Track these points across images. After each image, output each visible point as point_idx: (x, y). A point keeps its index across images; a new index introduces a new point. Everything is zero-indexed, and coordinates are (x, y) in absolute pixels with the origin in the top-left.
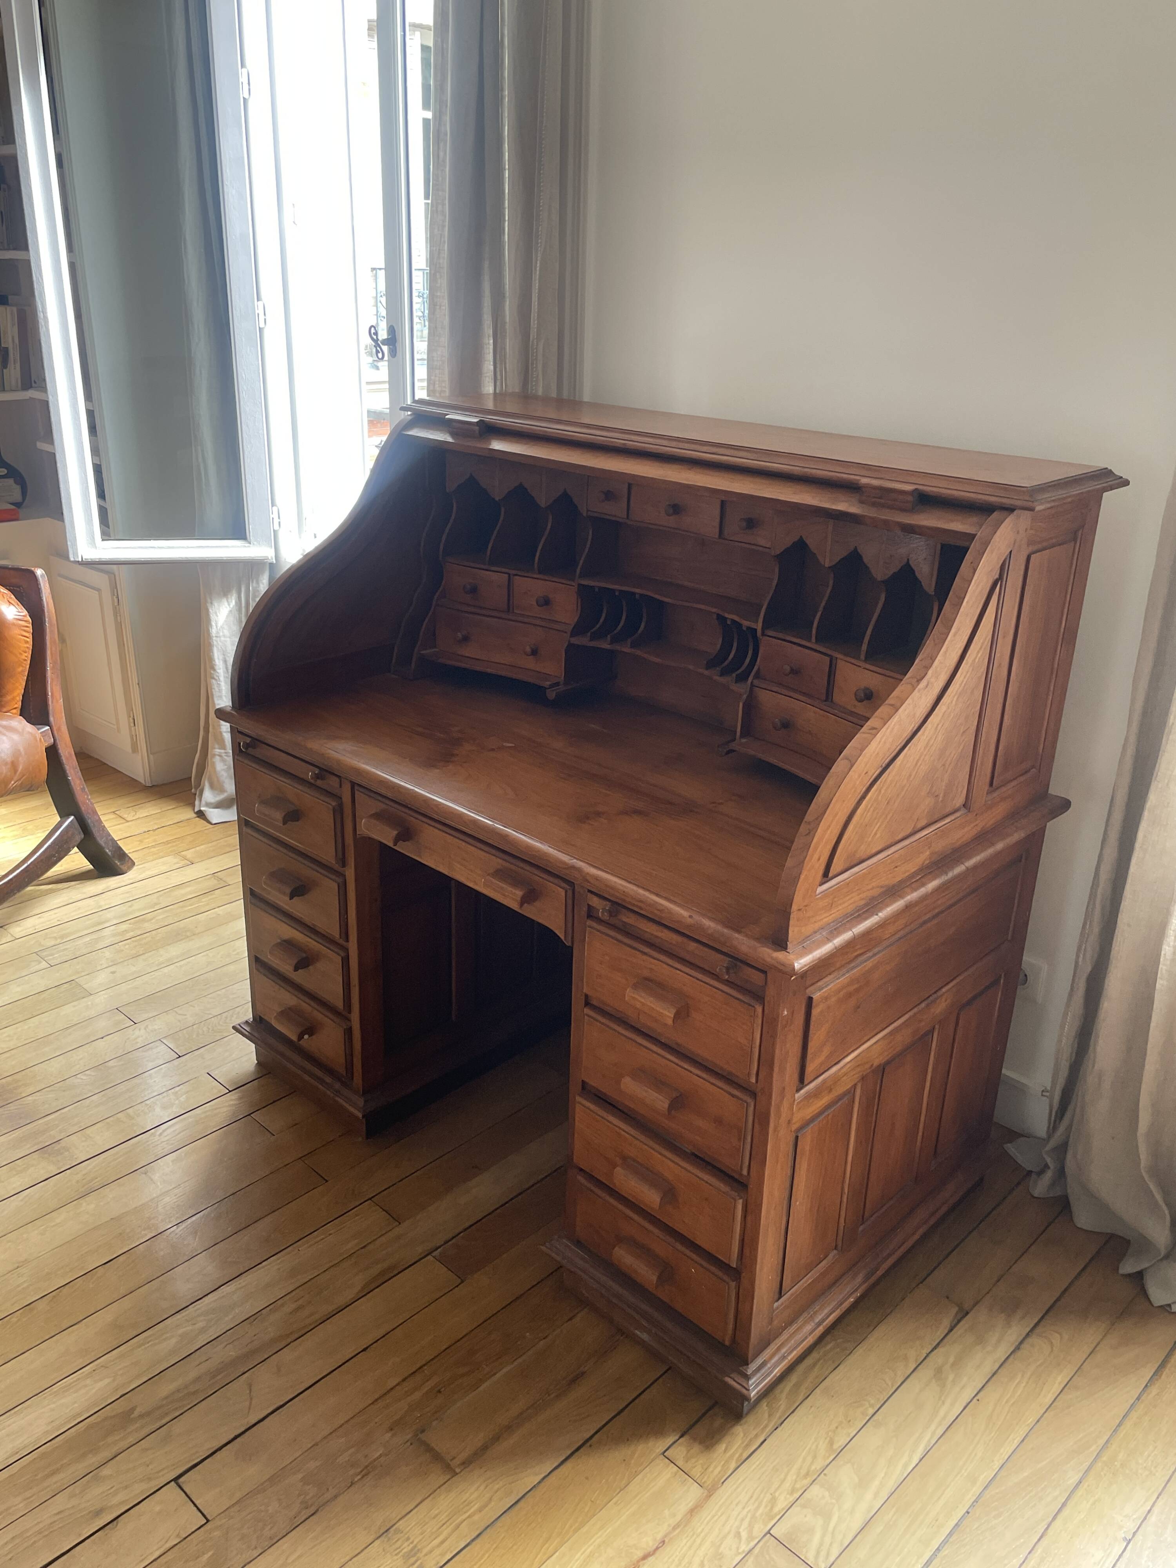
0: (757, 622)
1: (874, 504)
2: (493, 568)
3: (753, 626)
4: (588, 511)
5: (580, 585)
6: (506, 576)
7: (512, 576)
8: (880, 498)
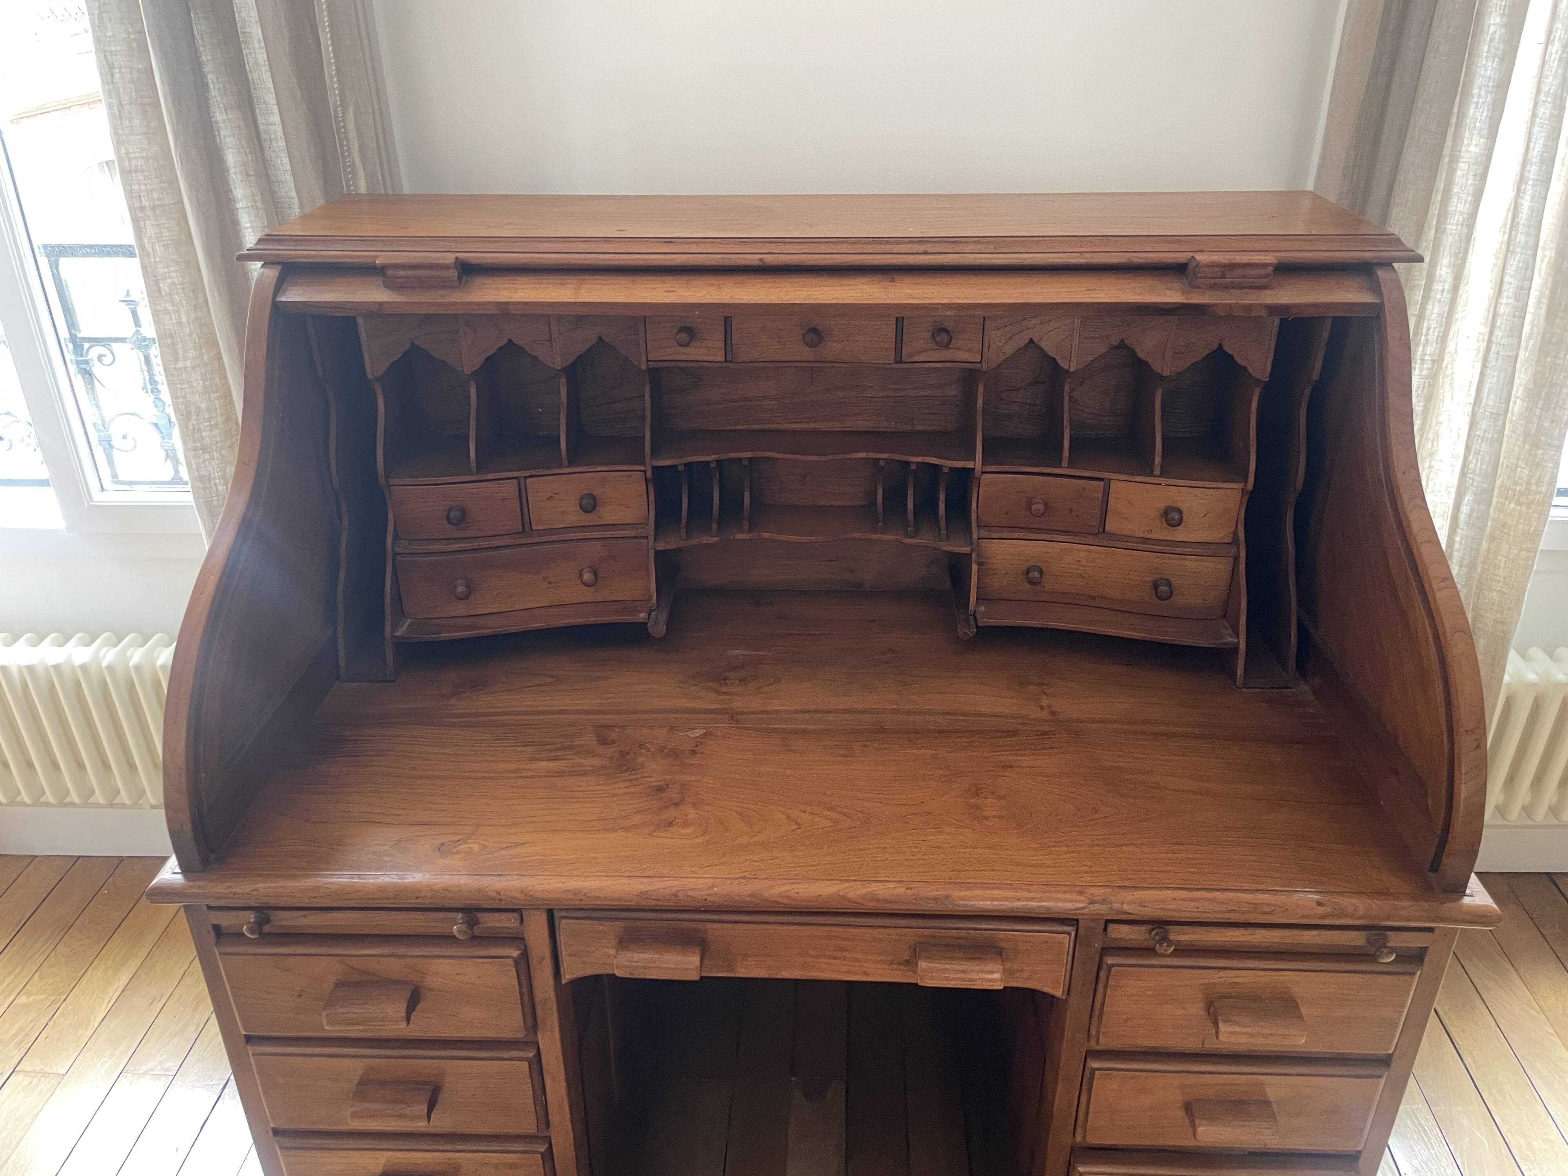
0: (974, 459)
1: (1212, 287)
2: (490, 477)
3: (969, 465)
4: (648, 361)
5: (654, 468)
6: (515, 481)
7: (522, 480)
8: (1223, 276)
